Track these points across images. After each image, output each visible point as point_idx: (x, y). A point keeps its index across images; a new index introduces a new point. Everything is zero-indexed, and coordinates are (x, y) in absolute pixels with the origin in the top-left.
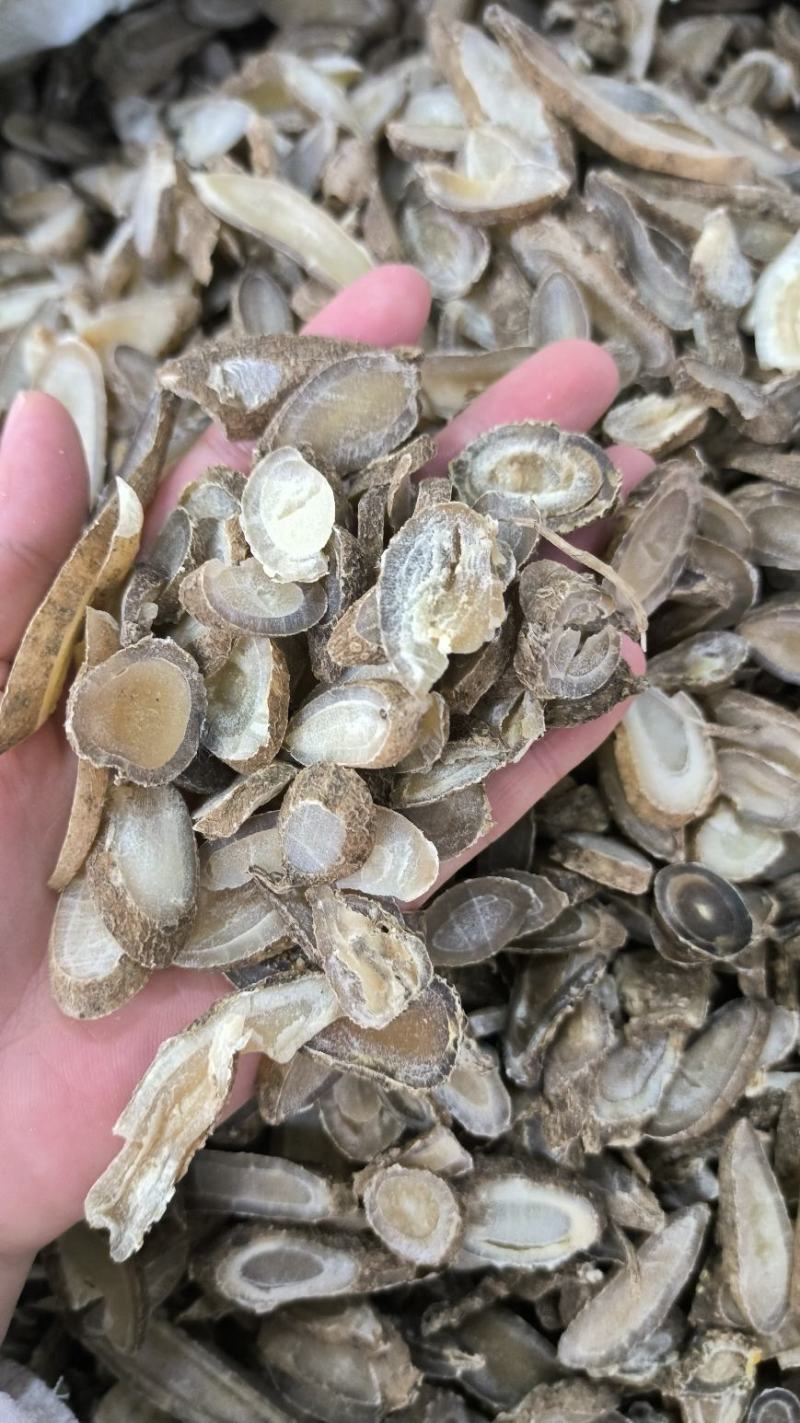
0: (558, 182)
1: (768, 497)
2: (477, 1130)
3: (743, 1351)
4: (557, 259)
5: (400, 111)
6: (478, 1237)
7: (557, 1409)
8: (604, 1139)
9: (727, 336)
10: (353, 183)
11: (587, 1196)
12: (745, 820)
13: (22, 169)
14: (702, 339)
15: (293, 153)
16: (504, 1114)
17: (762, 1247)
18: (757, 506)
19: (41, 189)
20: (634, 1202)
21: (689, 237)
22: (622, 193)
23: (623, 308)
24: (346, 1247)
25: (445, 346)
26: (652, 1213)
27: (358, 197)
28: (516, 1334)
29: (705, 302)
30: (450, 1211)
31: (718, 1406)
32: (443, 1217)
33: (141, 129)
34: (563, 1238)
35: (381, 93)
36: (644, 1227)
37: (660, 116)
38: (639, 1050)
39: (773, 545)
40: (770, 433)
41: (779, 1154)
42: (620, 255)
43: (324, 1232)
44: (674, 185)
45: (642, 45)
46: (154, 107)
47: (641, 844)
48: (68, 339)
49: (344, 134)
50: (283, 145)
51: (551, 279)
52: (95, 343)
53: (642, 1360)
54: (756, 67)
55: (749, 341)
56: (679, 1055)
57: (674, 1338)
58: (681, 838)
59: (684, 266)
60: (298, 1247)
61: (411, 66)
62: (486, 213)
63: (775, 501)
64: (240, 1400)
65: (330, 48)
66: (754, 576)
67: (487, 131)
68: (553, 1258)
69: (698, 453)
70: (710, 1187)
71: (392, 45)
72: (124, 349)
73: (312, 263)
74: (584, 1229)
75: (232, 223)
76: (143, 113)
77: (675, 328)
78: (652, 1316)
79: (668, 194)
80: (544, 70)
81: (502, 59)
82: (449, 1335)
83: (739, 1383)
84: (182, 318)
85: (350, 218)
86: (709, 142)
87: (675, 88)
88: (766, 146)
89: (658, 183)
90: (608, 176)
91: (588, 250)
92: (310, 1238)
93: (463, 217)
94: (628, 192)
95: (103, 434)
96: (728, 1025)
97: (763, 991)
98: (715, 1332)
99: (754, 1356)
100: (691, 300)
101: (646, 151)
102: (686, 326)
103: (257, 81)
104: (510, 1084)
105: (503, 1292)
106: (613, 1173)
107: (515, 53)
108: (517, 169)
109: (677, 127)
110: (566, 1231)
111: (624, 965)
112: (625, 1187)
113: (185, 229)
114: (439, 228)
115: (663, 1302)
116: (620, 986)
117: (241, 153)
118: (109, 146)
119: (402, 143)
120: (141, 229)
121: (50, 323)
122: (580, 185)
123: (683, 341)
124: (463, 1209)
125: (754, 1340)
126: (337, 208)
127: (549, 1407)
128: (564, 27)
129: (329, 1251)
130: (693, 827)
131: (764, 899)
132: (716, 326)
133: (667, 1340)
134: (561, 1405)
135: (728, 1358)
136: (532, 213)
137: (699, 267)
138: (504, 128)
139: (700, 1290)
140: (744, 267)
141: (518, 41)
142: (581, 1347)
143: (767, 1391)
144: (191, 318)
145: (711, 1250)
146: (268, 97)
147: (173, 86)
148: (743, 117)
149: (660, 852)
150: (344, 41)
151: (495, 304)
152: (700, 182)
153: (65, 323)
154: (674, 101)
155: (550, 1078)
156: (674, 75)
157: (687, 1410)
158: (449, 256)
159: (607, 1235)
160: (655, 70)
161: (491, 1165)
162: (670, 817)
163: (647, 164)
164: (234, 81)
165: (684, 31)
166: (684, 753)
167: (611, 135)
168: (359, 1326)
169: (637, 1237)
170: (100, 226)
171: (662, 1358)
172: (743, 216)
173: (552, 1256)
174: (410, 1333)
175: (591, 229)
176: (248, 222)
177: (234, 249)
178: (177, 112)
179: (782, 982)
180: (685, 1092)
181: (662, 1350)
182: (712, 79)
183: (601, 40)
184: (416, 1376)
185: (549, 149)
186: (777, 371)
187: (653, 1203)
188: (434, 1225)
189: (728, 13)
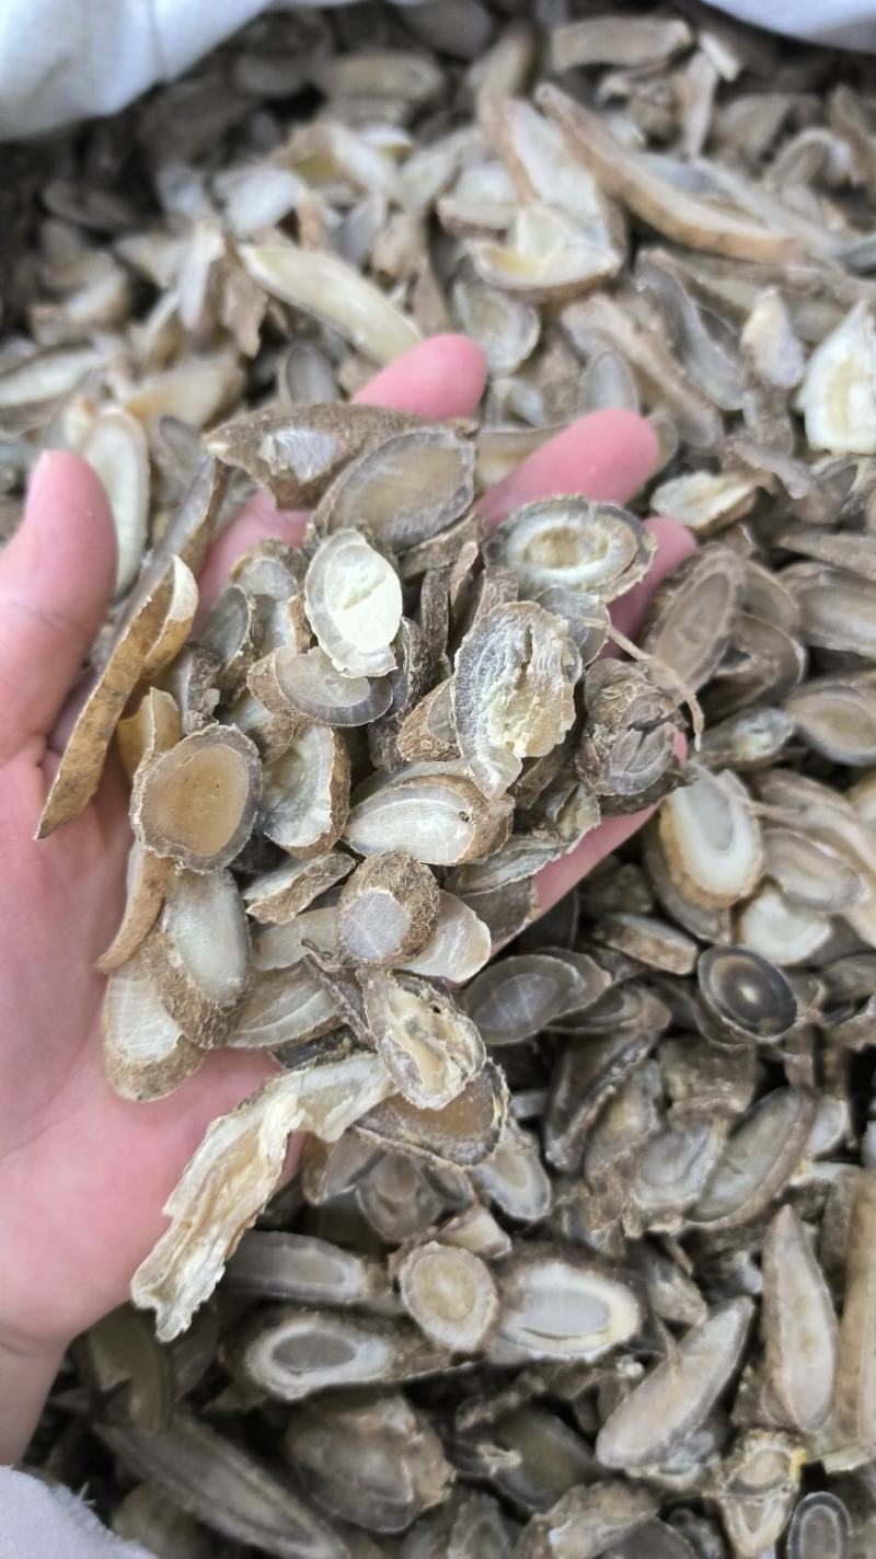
0: (608, 260)
1: (815, 577)
2: (516, 1212)
3: (786, 1450)
4: (607, 337)
5: (450, 186)
6: (515, 1324)
7: (594, 1510)
8: (646, 1223)
9: (777, 417)
10: (403, 258)
11: (626, 1283)
12: (794, 903)
13: (59, 236)
14: (752, 419)
15: (342, 228)
16: (543, 1198)
17: (807, 1342)
18: (805, 586)
19: (80, 257)
20: (675, 1292)
21: (739, 316)
22: (673, 273)
23: (672, 387)
24: (381, 1332)
25: (493, 422)
26: (694, 1304)
27: (407, 272)
28: (553, 1434)
29: (755, 382)
30: (487, 1293)
31: (760, 1510)
32: (480, 1299)
33: (185, 198)
34: (601, 1329)
35: (431, 166)
36: (685, 1319)
37: (714, 196)
38: (682, 1136)
39: (821, 624)
40: (818, 513)
41: (825, 1247)
42: (670, 333)
43: (355, 1315)
44: (726, 264)
45: (697, 121)
46: (197, 177)
47: (687, 925)
48: (111, 410)
49: (393, 208)
50: (332, 218)
51: (601, 357)
52: (139, 413)
53: (683, 1461)
54: (814, 147)
55: (799, 421)
56: (723, 1142)
57: (716, 1438)
58: (726, 919)
59: (734, 345)
60: (330, 1330)
61: (462, 140)
62: (536, 291)
63: (823, 581)
64: (267, 1500)
65: (379, 119)
66: (801, 655)
67: (539, 209)
68: (592, 1349)
69: (745, 531)
70: (754, 1280)
71: (442, 117)
72: (169, 420)
73: (360, 338)
74: (623, 1319)
75: (282, 297)
76: (188, 181)
77: (725, 408)
78: (693, 1413)
79: (719, 274)
80: (597, 150)
81: (553, 137)
82: (485, 1431)
83: (782, 1486)
84: (227, 389)
85: (399, 293)
86: (761, 222)
87: (731, 165)
88: (823, 225)
89: (711, 263)
90: (659, 255)
91: (639, 328)
92: (343, 1321)
93: (514, 294)
94: (680, 272)
95: (145, 506)
96: (774, 1112)
97: (810, 1079)
98: (757, 1432)
99: (798, 1457)
100: (741, 379)
101: (696, 231)
102: (735, 405)
103: (306, 154)
104: (550, 1170)
105: (539, 1387)
106: (654, 1263)
107: (567, 131)
108: (568, 247)
109: (728, 205)
110: (605, 1320)
111: (668, 1051)
112: (666, 1277)
113: (231, 301)
114: (489, 304)
115: (705, 1400)
116: (663, 1071)
117: (289, 225)
118: (150, 212)
119: (453, 219)
120: (186, 300)
121: (93, 392)
122: (631, 263)
123: (732, 420)
124: (500, 1293)
125: (798, 1439)
126: (386, 282)
127: (586, 1508)
128: (618, 102)
129: (363, 1335)
130: (739, 908)
131: (810, 983)
132: (766, 406)
133: (708, 1440)
134: (598, 1506)
135: (771, 1459)
136: (583, 291)
137: (749, 347)
138: (556, 207)
139: (743, 1387)
140: (795, 347)
141: (570, 120)
142: (620, 1445)
143: (811, 1496)
144: (237, 390)
145: (754, 1347)
146: (316, 169)
148: (799, 195)
149: (705, 933)
150: (394, 111)
151: (544, 382)
152: (753, 262)
153: (107, 393)
154: (727, 178)
155: (591, 1161)
156: (729, 152)
157: (728, 1513)
158: (499, 332)
159: (648, 1327)
160: (711, 146)
161: (529, 1250)
162: (714, 897)
163: (699, 242)
164: (281, 152)
165: (740, 108)
166: (730, 833)
167: (662, 214)
168: (391, 1417)
169: (679, 1329)
170: (143, 296)
171: (703, 1459)
172: (795, 296)
173: (591, 1347)
174: (444, 1429)
175: (641, 308)
176: (297, 295)
177: (281, 321)
178: (223, 181)
179: (830, 1072)
180: (729, 1180)
181: (703, 1451)
182: (768, 157)
183: (656, 117)
184: (448, 1472)
185: (601, 228)
186: (826, 452)
187: (694, 1294)
188: (470, 1307)
189: (787, 90)
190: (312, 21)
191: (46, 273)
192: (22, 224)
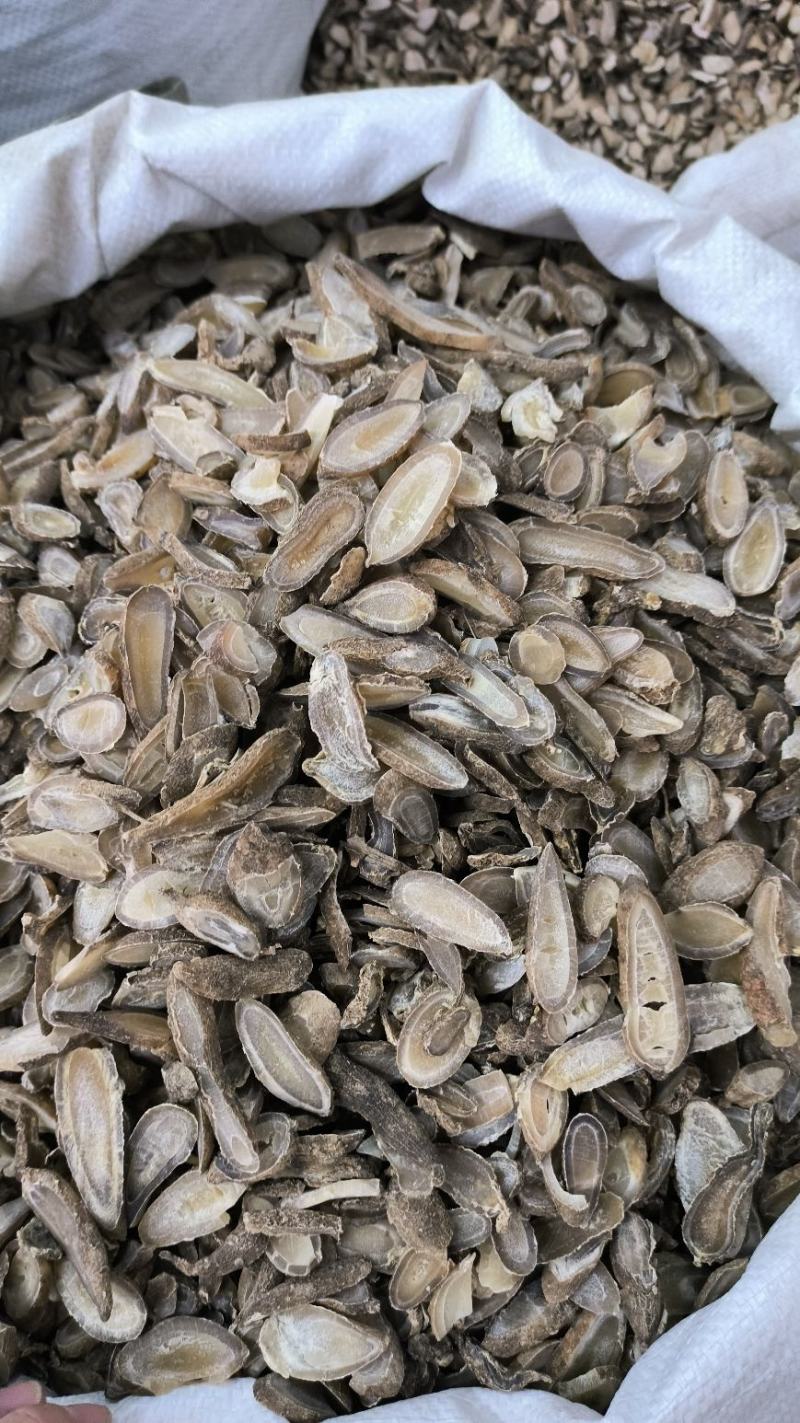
0: (371, 346)
13: (40, 378)
19: (55, 388)
21: (458, 377)
27: (261, 365)
33: (123, 348)
35: (278, 319)
37: (447, 316)
45: (452, 286)
46: (131, 336)
49: (250, 337)
54: (528, 295)
59: (454, 390)
61: (298, 302)
62: (329, 365)
65: (248, 292)
67: (335, 319)
71: (290, 292)
76: (125, 340)
79: (451, 359)
80: (370, 289)
81: (346, 285)
85: (255, 377)
86: (478, 330)
87: (474, 310)
89: (447, 354)
90: (413, 349)
93: (316, 368)
101: (435, 334)
103: (199, 312)
107: (352, 279)
108: (348, 340)
109: (458, 322)
113: (154, 397)
118: (102, 362)
122: (394, 351)
126: (246, 374)
128: (399, 276)
136: (361, 363)
137: (463, 390)
140: (496, 393)
141: (353, 274)
147: (146, 323)
148: (518, 324)
150: (259, 288)
152: (470, 351)
156: (471, 303)
160: (461, 301)
163: (436, 342)
164: (183, 315)
165: (479, 277)
167: (413, 325)
170: (93, 401)
172: (496, 371)
178: (147, 338)
182: (501, 305)
183: (423, 283)
189: (510, 265)
190: (203, 238)
191: (31, 399)
192: (14, 372)
